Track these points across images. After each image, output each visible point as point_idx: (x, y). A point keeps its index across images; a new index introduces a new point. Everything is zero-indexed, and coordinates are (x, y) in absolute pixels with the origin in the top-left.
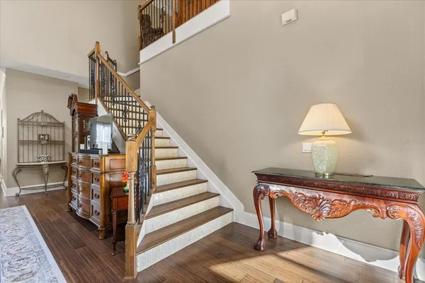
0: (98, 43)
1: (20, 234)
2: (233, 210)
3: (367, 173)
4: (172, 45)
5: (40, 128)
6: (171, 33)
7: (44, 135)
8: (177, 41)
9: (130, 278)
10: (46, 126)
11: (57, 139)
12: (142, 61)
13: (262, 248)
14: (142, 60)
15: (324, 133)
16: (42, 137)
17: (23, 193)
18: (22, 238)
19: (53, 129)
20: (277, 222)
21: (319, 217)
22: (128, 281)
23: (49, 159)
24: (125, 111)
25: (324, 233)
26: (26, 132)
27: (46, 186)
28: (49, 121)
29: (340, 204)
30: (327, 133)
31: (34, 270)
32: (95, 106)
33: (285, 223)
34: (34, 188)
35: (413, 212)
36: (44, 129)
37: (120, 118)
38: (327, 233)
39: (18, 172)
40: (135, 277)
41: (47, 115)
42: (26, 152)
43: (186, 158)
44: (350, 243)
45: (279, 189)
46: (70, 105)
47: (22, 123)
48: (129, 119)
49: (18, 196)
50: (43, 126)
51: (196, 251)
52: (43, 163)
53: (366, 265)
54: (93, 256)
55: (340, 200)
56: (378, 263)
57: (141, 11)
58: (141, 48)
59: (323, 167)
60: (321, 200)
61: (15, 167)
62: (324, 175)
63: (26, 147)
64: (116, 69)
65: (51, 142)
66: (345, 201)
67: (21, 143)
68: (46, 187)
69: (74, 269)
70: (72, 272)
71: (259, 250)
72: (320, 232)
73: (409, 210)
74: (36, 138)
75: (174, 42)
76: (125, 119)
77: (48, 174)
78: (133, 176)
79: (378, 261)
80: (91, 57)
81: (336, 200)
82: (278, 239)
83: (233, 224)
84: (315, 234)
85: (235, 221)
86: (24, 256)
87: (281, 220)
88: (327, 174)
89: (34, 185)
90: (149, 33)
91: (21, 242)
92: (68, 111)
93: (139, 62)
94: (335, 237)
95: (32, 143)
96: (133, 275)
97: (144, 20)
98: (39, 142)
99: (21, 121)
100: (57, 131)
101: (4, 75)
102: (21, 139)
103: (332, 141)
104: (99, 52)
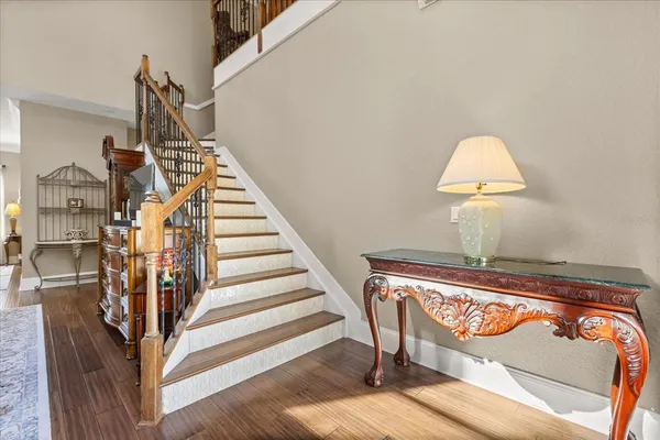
0: (145, 57)
1: (16, 347)
2: (343, 318)
3: (555, 257)
4: (258, 55)
5: (70, 191)
6: (256, 36)
7: (76, 200)
8: (264, 50)
9: (148, 424)
10: (80, 187)
11: (96, 206)
12: (216, 84)
13: (378, 383)
14: (217, 82)
15: (479, 188)
16: (73, 203)
17: (45, 286)
18: (16, 353)
19: (90, 191)
20: (410, 340)
21: (463, 333)
22: (143, 428)
23: (83, 235)
24: (178, 161)
25: (485, 360)
26: (49, 195)
27: (78, 276)
28: (82, 179)
29: (498, 311)
30: (485, 189)
31: (11, 403)
32: (142, 154)
33: (423, 343)
34: (60, 280)
35: (625, 328)
36: (77, 190)
37: (172, 171)
38: (490, 361)
39: (38, 255)
40: (156, 423)
41: (80, 170)
42: (50, 225)
43: (277, 234)
44: (527, 379)
45: (403, 285)
46: (106, 153)
47: (43, 182)
48: (183, 172)
49: (38, 290)
50: (74, 187)
51: (269, 384)
52: (73, 242)
53: (555, 420)
54: (107, 384)
55: (498, 305)
56: (575, 418)
57: (215, 6)
58: (216, 64)
59: (477, 247)
60: (468, 304)
61: (33, 247)
62: (479, 261)
63: (50, 218)
64: (183, 98)
65: (85, 211)
66: (506, 306)
67: (44, 211)
68: (77, 278)
69: (70, 407)
70: (66, 411)
71: (372, 385)
72: (479, 358)
73: (618, 324)
74: (64, 205)
75: (260, 50)
76: (179, 173)
77: (80, 257)
78: (153, 260)
79: (574, 412)
80: (138, 79)
81: (491, 304)
82: (412, 368)
83: (344, 340)
84: (468, 360)
85: (347, 336)
86: (8, 381)
87: (418, 336)
88: (484, 259)
89: (61, 274)
90: (227, 40)
91: (11, 360)
92: (104, 162)
93: (213, 85)
94: (504, 368)
95: (59, 211)
96: (152, 419)
97: (221, 19)
98: (68, 211)
99: (42, 179)
100: (95, 193)
101: (18, 111)
102: (42, 205)
103: (492, 203)
104: (147, 71)
